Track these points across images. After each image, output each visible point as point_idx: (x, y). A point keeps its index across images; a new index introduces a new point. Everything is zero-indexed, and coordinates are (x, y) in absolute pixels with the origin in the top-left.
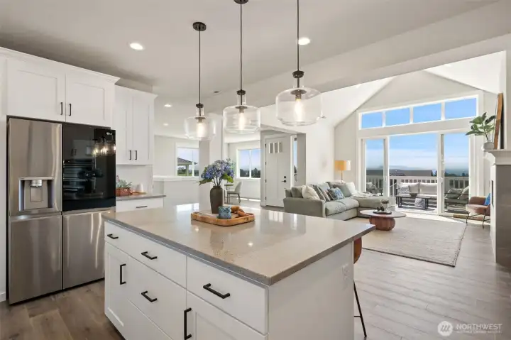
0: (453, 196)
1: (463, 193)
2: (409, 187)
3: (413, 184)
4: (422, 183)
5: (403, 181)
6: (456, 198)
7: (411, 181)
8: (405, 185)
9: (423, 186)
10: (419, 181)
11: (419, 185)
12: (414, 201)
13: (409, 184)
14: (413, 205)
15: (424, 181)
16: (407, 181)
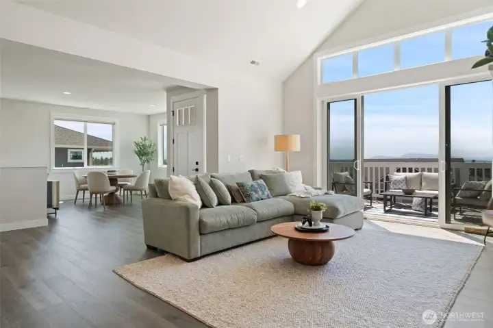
0: (468, 193)
1: (486, 189)
2: (406, 178)
3: (414, 174)
4: (426, 173)
5: (398, 171)
6: (475, 197)
7: (411, 170)
8: (402, 175)
9: (427, 178)
10: (423, 170)
11: (421, 176)
12: (411, 202)
13: (408, 174)
14: (410, 207)
15: (430, 170)
16: (404, 170)
